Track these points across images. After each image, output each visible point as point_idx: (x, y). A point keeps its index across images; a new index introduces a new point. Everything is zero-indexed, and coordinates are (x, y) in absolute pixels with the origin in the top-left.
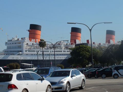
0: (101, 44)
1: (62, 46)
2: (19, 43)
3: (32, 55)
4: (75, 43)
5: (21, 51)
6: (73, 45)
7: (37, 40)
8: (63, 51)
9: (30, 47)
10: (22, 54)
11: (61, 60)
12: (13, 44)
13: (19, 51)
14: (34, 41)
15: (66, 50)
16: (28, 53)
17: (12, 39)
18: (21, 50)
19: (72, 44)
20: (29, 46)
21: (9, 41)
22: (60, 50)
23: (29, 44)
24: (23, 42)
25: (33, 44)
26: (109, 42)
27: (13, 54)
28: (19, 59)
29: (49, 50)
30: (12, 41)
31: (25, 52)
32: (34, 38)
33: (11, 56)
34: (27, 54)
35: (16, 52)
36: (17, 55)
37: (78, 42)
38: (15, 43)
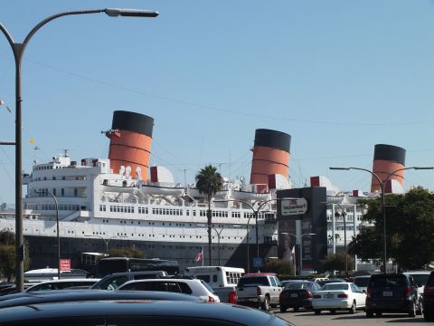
0: (360, 194)
1: (229, 195)
2: (77, 179)
3: (123, 222)
4: (272, 184)
5: (84, 208)
6: (265, 193)
7: (138, 169)
8: (230, 214)
9: (117, 194)
10: (87, 219)
12: (54, 179)
13: (77, 208)
14: (128, 173)
15: (242, 211)
16: (108, 214)
17: (52, 160)
18: (84, 205)
19: (260, 188)
20: (114, 189)
21: (39, 168)
22: (225, 210)
23: (111, 183)
24: (94, 176)
25: (125, 183)
26: (388, 187)
28: (79, 235)
29: (184, 208)
30: (52, 167)
31: (98, 214)
32: (126, 163)
34: (106, 221)
35: (66, 209)
36: (72, 221)
37: (282, 183)
38: (64, 178)
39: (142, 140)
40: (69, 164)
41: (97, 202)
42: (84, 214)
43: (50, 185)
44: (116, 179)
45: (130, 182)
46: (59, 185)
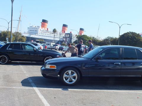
0: (77, 35)
1: (58, 33)
2: (36, 29)
3: (43, 36)
4: (65, 32)
7: (45, 28)
11: (57, 41)
16: (40, 34)
19: (63, 33)
20: (41, 31)
21: (30, 27)
22: (57, 35)
24: (38, 29)
26: (81, 34)
27: (33, 34)
28: (35, 37)
29: (51, 34)
30: (32, 27)
31: (39, 34)
32: (44, 27)
33: (32, 35)
36: (35, 35)
37: (66, 32)
39: (46, 24)
40: (35, 26)
41: (39, 33)
42: (37, 34)
43: (32, 29)
44: (42, 29)
45: (44, 30)
46: (33, 29)
